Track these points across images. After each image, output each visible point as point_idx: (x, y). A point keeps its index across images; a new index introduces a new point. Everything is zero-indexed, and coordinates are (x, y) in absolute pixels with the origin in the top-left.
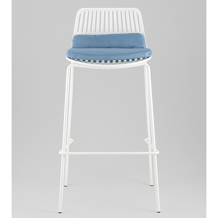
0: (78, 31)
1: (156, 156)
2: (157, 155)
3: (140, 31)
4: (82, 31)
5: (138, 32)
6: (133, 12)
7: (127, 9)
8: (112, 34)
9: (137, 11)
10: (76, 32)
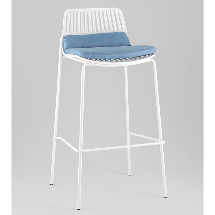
0: (66, 32)
1: (162, 145)
2: (164, 144)
3: (122, 30)
4: (70, 32)
5: (120, 30)
6: (114, 12)
7: (108, 9)
8: (96, 33)
9: (118, 11)
10: (65, 33)
